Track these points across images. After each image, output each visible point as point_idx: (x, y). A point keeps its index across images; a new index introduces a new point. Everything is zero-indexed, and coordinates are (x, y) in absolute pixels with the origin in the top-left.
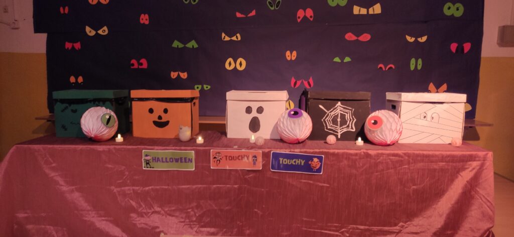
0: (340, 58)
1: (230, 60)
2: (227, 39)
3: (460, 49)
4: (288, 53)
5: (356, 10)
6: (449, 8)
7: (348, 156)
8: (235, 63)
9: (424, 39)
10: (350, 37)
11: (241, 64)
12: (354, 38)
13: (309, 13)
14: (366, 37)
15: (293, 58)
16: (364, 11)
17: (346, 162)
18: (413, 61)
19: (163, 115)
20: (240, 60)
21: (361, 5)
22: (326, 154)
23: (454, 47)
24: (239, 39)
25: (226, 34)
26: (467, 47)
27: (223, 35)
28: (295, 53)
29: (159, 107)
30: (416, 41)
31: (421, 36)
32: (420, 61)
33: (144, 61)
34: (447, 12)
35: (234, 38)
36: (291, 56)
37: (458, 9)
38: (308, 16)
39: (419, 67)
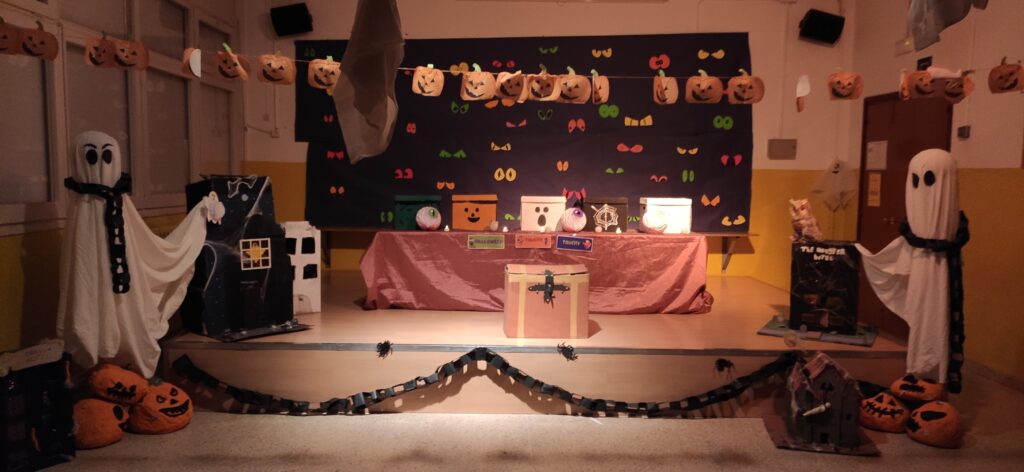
0: (613, 169)
1: (500, 170)
2: (497, 148)
3: (731, 161)
4: (559, 164)
5: (628, 121)
6: (719, 121)
7: (609, 239)
8: (505, 173)
9: (694, 151)
10: (622, 148)
11: (510, 175)
12: (626, 149)
13: (581, 124)
14: (638, 149)
15: (565, 169)
16: (635, 123)
17: (607, 243)
18: (685, 173)
19: (475, 213)
20: (510, 170)
21: (633, 117)
22: (595, 237)
23: (724, 159)
24: (509, 149)
25: (496, 144)
26: (738, 159)
27: (493, 145)
28: (566, 164)
29: (472, 207)
30: (687, 153)
31: (692, 148)
32: (692, 173)
33: (409, 171)
34: (718, 125)
35: (504, 148)
36: (563, 166)
37: (727, 122)
38: (580, 126)
39: (692, 179)
